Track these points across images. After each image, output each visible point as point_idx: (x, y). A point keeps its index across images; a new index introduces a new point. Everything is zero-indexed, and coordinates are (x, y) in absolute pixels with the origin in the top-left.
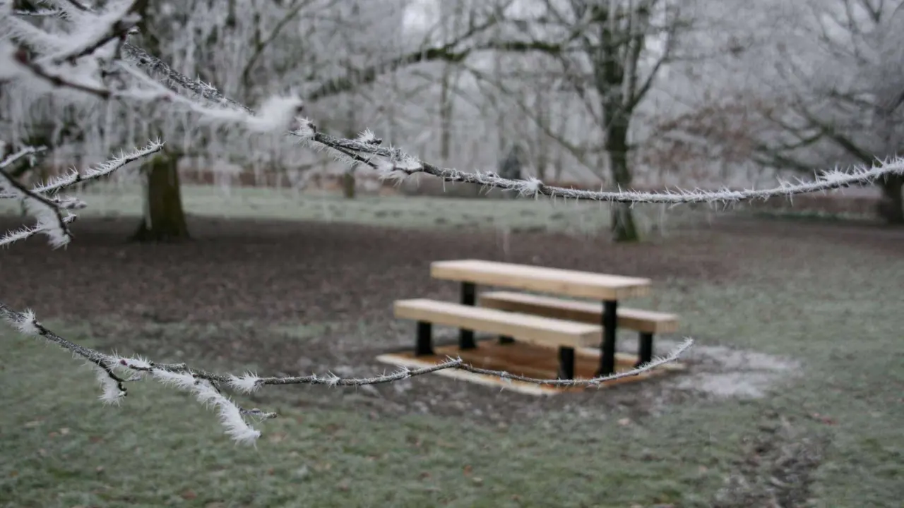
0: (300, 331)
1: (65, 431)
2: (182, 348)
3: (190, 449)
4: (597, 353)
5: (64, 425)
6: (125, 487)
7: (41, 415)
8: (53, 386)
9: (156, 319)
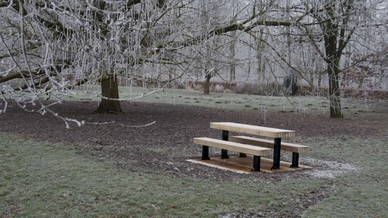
0: (158, 150)
1: (62, 177)
2: (109, 154)
3: (104, 182)
4: (272, 160)
5: (62, 175)
6: (81, 190)
7: (54, 172)
8: (59, 164)
9: (101, 144)
